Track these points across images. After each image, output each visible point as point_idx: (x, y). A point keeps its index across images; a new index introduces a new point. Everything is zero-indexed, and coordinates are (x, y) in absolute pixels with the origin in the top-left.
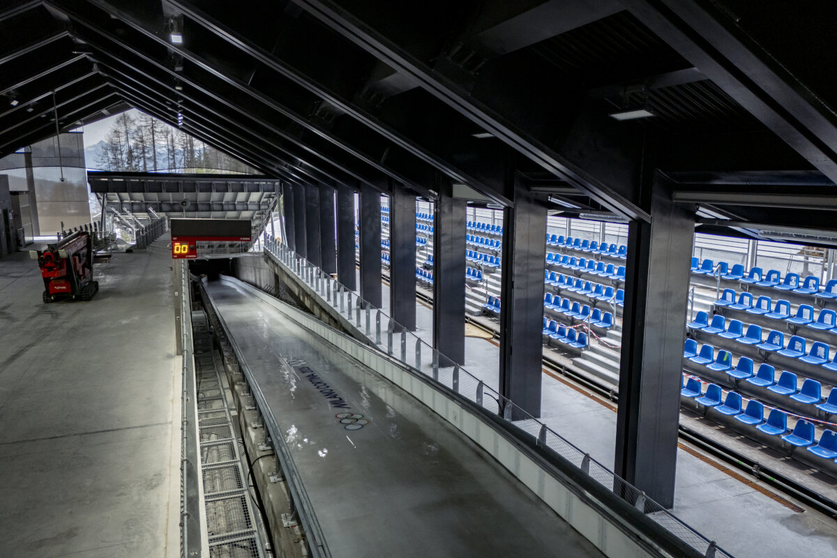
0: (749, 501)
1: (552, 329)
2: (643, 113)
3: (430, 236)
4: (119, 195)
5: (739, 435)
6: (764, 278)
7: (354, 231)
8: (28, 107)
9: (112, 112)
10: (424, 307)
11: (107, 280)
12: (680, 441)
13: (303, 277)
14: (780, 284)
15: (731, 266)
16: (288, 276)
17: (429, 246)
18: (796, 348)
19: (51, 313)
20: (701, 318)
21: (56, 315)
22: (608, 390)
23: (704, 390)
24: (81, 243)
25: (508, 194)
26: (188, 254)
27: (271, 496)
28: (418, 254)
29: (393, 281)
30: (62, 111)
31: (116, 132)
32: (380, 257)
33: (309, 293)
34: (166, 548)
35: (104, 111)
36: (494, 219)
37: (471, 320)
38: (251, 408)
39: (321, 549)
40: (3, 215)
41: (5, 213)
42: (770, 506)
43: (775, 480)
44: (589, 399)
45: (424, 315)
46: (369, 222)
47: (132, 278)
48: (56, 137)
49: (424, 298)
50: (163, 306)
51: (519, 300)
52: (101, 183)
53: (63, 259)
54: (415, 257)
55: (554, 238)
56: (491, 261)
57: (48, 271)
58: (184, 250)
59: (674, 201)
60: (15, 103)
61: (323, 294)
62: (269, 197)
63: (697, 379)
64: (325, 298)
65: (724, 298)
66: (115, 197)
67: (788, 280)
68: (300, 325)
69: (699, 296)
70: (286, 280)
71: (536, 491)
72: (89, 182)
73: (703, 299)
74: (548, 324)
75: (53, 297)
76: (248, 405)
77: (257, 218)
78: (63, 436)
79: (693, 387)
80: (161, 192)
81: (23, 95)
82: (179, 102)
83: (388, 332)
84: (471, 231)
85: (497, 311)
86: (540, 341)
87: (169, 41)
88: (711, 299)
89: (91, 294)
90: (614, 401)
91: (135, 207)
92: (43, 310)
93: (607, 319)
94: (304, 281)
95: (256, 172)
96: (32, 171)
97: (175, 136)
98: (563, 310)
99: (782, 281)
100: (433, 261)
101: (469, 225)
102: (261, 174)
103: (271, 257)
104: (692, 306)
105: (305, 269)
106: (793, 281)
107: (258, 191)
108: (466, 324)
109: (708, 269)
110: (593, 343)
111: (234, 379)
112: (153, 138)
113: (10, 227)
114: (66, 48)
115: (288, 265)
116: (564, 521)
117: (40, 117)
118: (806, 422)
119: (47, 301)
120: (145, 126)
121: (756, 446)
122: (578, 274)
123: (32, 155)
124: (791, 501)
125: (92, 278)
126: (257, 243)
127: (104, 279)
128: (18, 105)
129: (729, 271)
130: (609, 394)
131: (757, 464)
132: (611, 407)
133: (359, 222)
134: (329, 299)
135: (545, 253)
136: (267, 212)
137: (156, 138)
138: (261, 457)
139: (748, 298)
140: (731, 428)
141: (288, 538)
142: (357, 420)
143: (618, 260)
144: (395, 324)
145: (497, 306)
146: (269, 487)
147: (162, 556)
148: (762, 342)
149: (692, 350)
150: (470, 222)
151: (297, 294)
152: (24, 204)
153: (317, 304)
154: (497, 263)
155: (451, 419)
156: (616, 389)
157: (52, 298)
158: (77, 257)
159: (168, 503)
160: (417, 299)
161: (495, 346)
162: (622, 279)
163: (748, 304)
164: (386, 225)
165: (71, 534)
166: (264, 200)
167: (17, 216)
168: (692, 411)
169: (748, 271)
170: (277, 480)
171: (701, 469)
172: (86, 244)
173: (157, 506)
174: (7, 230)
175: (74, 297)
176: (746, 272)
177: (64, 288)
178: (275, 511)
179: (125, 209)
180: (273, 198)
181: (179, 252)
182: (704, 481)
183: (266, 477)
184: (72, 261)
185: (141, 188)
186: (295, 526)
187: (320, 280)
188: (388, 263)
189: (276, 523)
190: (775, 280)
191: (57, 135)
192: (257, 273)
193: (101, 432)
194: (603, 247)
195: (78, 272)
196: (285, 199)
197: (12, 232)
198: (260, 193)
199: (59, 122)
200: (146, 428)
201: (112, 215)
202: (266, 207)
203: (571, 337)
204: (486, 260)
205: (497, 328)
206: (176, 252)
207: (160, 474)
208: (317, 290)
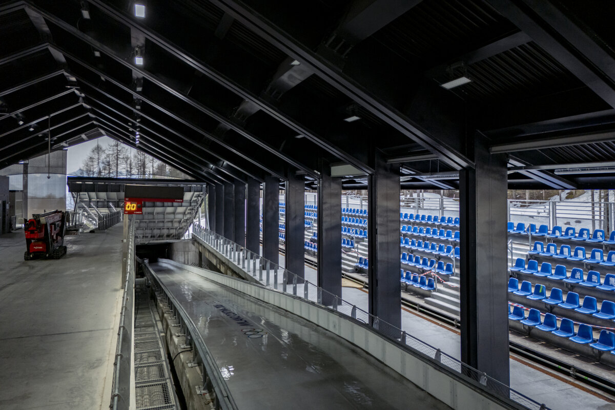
0: (569, 394)
1: (408, 278)
2: (463, 80)
3: (315, 220)
4: (88, 194)
5: (557, 348)
6: (563, 233)
7: (260, 220)
8: (30, 127)
9: (90, 138)
10: (311, 269)
11: (74, 248)
12: (511, 354)
13: (220, 251)
14: (575, 237)
15: (538, 227)
16: (209, 252)
17: (315, 227)
18: (593, 281)
19: (29, 266)
20: (519, 263)
21: (32, 267)
22: (453, 319)
23: (526, 314)
24: (57, 217)
25: (371, 164)
26: (136, 211)
27: (188, 375)
28: (306, 233)
29: (287, 253)
30: (53, 133)
31: (91, 158)
32: (278, 236)
33: (224, 261)
34: (101, 405)
35: (83, 136)
36: (362, 205)
37: (346, 275)
38: (176, 325)
39: (226, 399)
40: (2, 205)
41: (4, 204)
42: (587, 398)
43: (589, 379)
44: (439, 327)
45: (311, 274)
46: (270, 203)
47: (92, 246)
48: (47, 155)
49: (310, 263)
50: (114, 262)
51: (381, 244)
52: (77, 185)
53: (43, 224)
54: (304, 234)
55: (406, 216)
56: (361, 234)
57: (31, 233)
58: (133, 207)
59: (491, 153)
60: (21, 123)
61: (234, 261)
62: (199, 196)
63: (520, 306)
64: (236, 263)
65: (535, 249)
66: (85, 195)
67: (581, 234)
68: (216, 283)
69: (517, 249)
70: (207, 255)
71: (399, 371)
72: (68, 184)
73: (518, 251)
74: (405, 275)
75: (33, 255)
76: (174, 324)
77: (188, 213)
78: (28, 337)
79: (518, 312)
80: (119, 191)
81: (28, 116)
82: (138, 120)
83: (283, 284)
84: (345, 215)
85: (366, 268)
86: (399, 288)
87: (133, 64)
88: (526, 250)
89: (60, 254)
90: (458, 327)
91: (100, 204)
92: (23, 264)
93: (449, 268)
94: (221, 253)
95: (189, 178)
96: (27, 176)
97: (132, 161)
98: (415, 264)
99: (577, 235)
100: (317, 236)
101: (344, 211)
102: (193, 179)
103: (197, 239)
104: (512, 256)
105: (222, 246)
106: (585, 234)
107: (190, 191)
108: (343, 279)
109: (521, 230)
110: (439, 287)
111: (164, 311)
112: (117, 162)
113: (6, 214)
114: (62, 83)
115: (209, 243)
116: (423, 390)
117: (38, 136)
118: (608, 332)
119: (27, 258)
120: (112, 154)
121: (571, 355)
122: (424, 239)
123: (29, 165)
124: (604, 395)
125: (62, 244)
126: (187, 233)
127: (71, 247)
128: (22, 125)
129: (537, 231)
130: (454, 323)
131: (573, 367)
132: (456, 332)
133: (263, 214)
134: (239, 264)
135: (400, 227)
136: (196, 208)
137: (119, 162)
138: (182, 352)
139: (553, 247)
140: (550, 343)
141: (200, 402)
142: (258, 332)
143: (453, 229)
144: (288, 272)
145: (365, 264)
146: (187, 370)
147: (99, 409)
148: (567, 278)
149: (515, 287)
150: (344, 209)
151: (215, 264)
152: (18, 199)
153: (230, 268)
154: (364, 235)
155: (331, 329)
156: (459, 318)
157: (31, 256)
158: (53, 226)
159: (105, 378)
160: (305, 263)
161: (365, 293)
162: (458, 240)
163: (553, 252)
164: (282, 215)
165: (25, 397)
166: (194, 199)
167: (12, 207)
168: (519, 332)
169: (551, 229)
170: (193, 365)
171: (530, 373)
172: (60, 219)
173: (97, 379)
174: (4, 217)
175: (47, 255)
176: (550, 230)
177: (41, 248)
178: (191, 385)
179: (92, 204)
180: (201, 197)
181: (129, 209)
182: (533, 380)
183: (185, 364)
184: (49, 228)
185: (105, 189)
186: (206, 394)
187: (232, 253)
188: (284, 240)
189: (191, 393)
190: (572, 235)
191: (48, 153)
192: (186, 256)
193: (57, 334)
194: (443, 219)
195: (53, 236)
196: (209, 197)
197: (7, 218)
198: (192, 193)
199: (51, 141)
200: (93, 332)
201: (82, 210)
202: (196, 204)
203: (423, 283)
204: (356, 233)
205: (366, 280)
206: (127, 209)
207: (101, 360)
208: (231, 258)
